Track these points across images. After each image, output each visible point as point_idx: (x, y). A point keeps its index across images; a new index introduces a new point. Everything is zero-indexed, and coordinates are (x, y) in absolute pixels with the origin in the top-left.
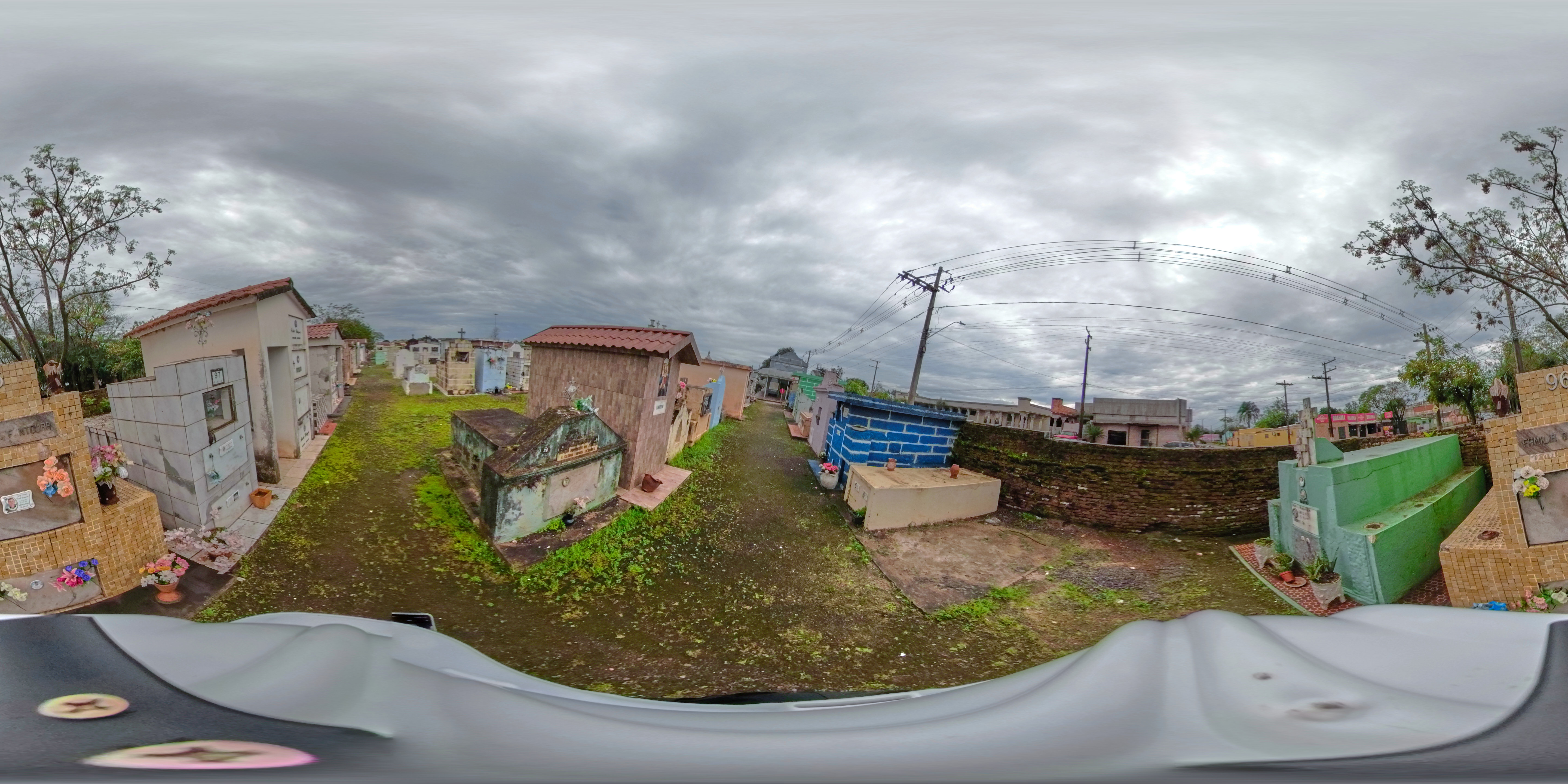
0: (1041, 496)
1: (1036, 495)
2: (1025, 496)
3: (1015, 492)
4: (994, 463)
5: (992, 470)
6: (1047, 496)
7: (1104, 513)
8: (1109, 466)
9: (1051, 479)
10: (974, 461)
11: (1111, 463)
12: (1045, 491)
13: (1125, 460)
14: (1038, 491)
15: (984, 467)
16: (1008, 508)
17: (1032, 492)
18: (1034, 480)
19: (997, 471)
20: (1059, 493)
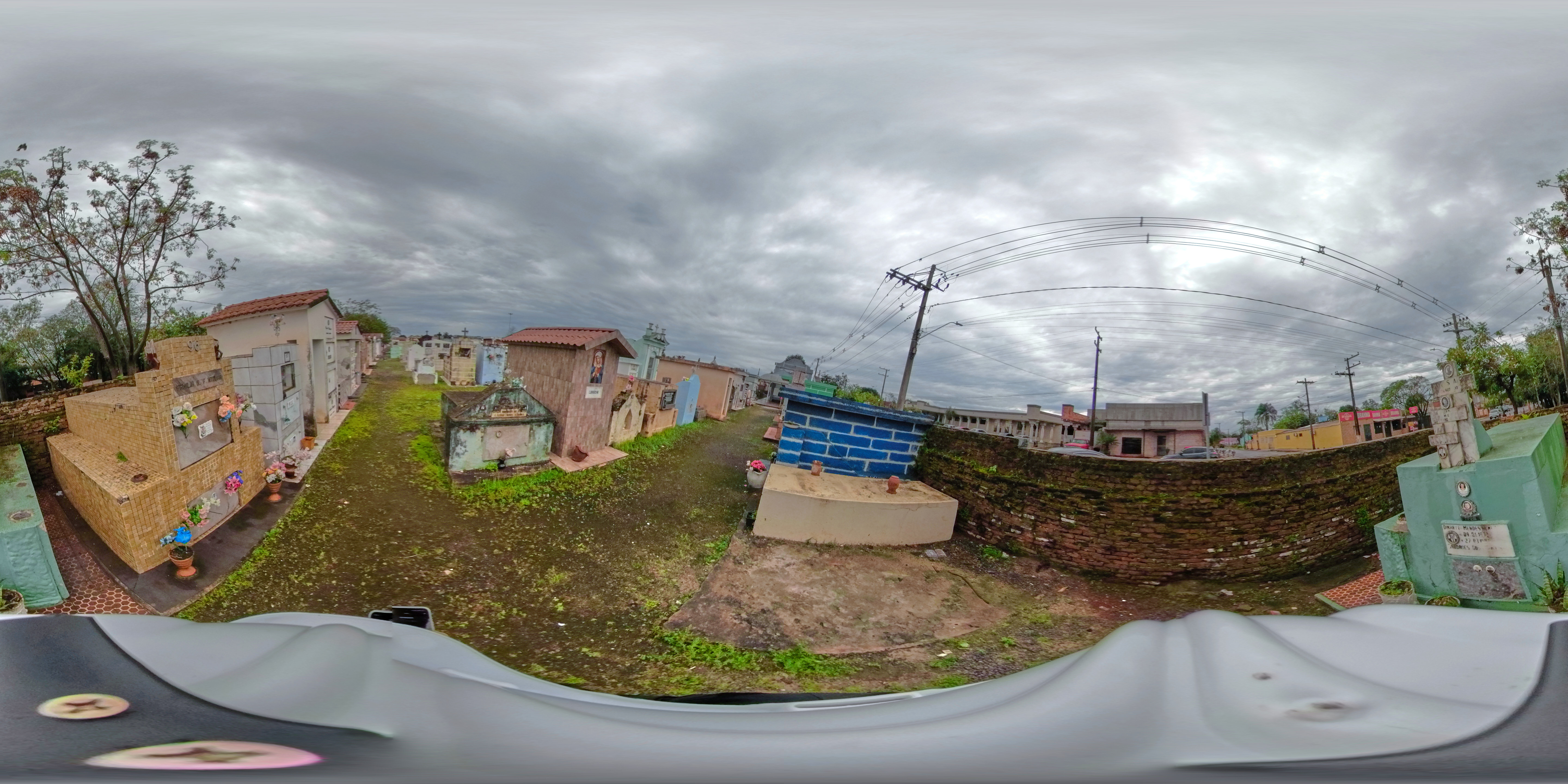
0: (1010, 527)
1: (1003, 524)
2: (991, 525)
3: (979, 518)
4: (956, 478)
5: (954, 487)
6: (1018, 528)
7: (1101, 558)
8: (1108, 489)
9: (1024, 505)
10: (937, 473)
11: (1111, 486)
12: (1016, 520)
13: (1132, 481)
14: (1006, 520)
15: (947, 482)
16: (971, 538)
17: (998, 519)
18: (1002, 504)
19: (960, 488)
20: (1034, 525)
